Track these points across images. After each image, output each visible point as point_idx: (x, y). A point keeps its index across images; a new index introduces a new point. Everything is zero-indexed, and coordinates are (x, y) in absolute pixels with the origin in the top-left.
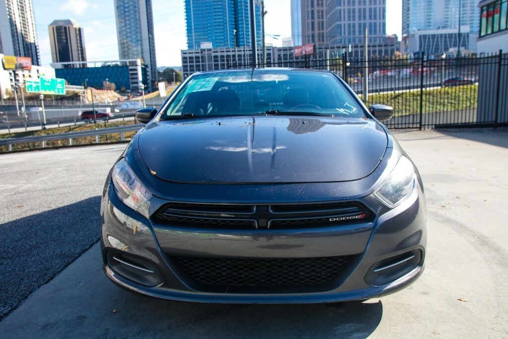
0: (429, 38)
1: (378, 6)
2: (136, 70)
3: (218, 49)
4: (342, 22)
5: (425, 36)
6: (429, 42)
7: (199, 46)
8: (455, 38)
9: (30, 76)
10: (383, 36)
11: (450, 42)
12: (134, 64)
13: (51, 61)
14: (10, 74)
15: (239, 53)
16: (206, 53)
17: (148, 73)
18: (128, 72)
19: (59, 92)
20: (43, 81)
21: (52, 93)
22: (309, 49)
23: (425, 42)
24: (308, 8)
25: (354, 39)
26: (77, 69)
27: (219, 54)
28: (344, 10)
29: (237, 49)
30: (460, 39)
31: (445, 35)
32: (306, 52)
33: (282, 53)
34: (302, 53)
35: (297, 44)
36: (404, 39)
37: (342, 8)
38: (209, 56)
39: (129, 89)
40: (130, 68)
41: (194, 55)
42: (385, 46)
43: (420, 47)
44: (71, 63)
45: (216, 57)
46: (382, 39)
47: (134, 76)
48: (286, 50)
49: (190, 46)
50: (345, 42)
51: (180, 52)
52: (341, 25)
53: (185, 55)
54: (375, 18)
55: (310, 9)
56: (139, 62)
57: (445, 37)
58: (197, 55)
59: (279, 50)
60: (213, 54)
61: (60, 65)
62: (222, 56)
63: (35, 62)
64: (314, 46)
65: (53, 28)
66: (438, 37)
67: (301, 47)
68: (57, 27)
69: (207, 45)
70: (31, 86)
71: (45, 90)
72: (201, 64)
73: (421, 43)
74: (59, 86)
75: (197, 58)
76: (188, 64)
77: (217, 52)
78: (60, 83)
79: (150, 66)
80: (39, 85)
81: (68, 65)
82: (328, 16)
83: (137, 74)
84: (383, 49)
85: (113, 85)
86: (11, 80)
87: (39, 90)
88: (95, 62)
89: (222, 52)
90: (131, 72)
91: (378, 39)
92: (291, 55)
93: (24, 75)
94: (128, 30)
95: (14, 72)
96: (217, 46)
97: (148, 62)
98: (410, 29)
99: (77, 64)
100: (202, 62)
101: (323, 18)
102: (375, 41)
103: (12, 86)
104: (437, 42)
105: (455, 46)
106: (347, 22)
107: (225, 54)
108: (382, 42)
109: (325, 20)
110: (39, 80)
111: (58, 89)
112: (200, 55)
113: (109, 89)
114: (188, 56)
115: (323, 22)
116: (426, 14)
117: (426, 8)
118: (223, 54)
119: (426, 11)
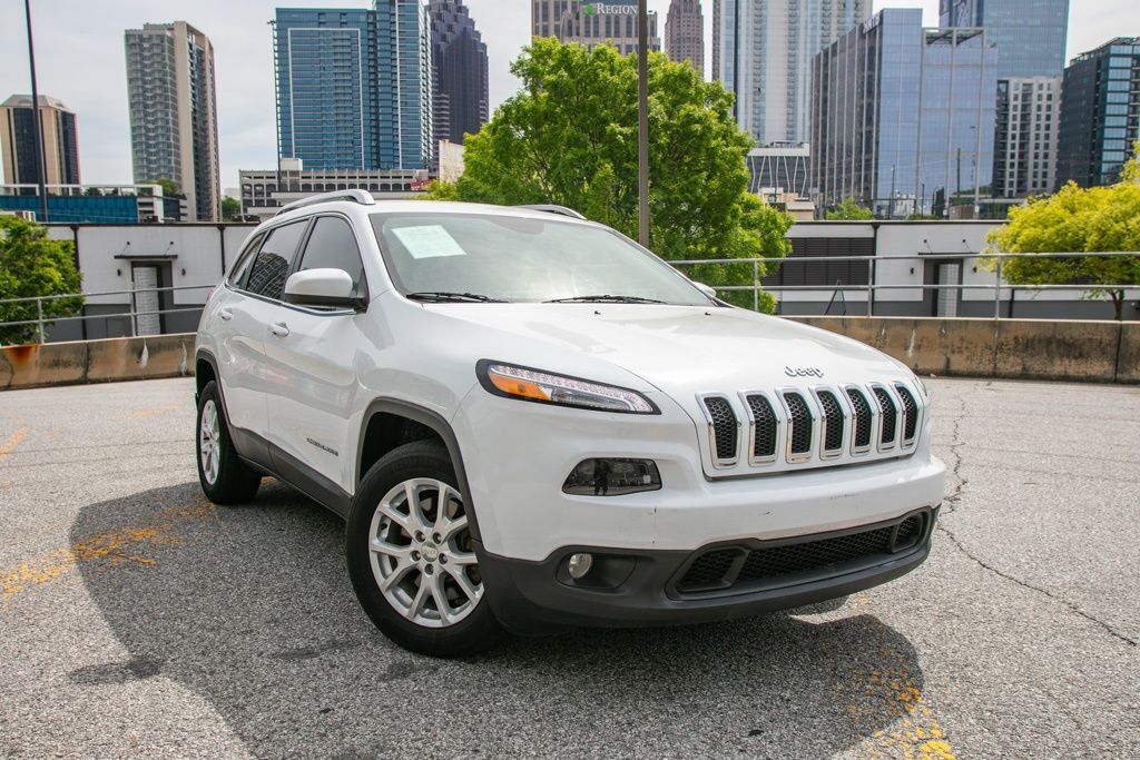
2: (152, 204)
3: (312, 173)
12: (148, 192)
15: (352, 182)
16: (288, 180)
18: (136, 207)
31: (781, 158)
38: (295, 186)
40: (139, 200)
41: (265, 181)
44: (43, 185)
45: (307, 186)
51: (238, 173)
53: (248, 181)
56: (159, 190)
57: (782, 164)
58: (270, 181)
60: (302, 182)
62: (319, 187)
65: (8, 110)
66: (767, 164)
68: (15, 110)
69: (288, 164)
75: (271, 187)
76: (254, 199)
77: (309, 177)
89: (318, 177)
90: (140, 209)
94: (150, 126)
104: (766, 170)
107: (324, 183)
112: (275, 182)
114: (253, 181)
116: (750, 116)
117: (750, 104)
118: (319, 181)
119: (750, 110)
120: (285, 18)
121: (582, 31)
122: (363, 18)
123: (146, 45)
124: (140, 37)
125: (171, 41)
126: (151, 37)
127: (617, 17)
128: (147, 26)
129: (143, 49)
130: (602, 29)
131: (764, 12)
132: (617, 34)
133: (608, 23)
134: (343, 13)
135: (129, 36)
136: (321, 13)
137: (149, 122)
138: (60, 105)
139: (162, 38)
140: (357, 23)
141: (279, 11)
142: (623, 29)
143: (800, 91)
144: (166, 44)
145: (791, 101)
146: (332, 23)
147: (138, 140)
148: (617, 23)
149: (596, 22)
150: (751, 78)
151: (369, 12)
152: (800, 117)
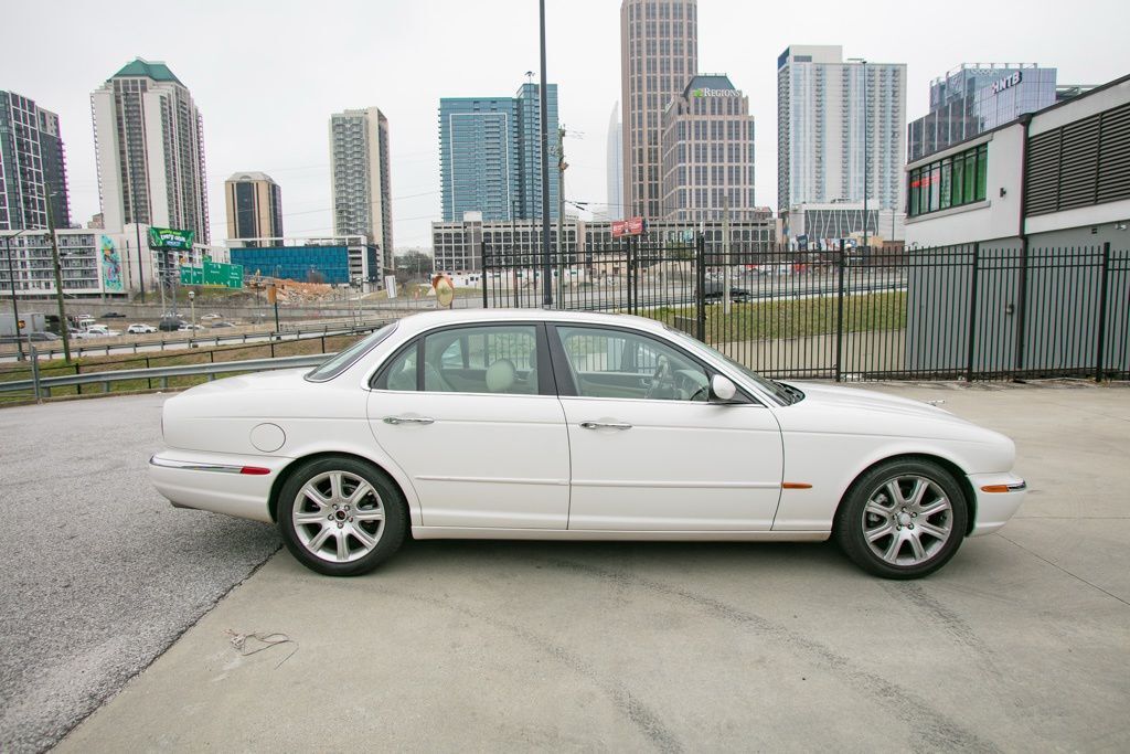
0: (819, 215)
1: (741, 164)
2: (360, 252)
3: (492, 223)
4: (687, 187)
5: (813, 212)
6: (819, 221)
7: (460, 217)
8: (859, 217)
9: (191, 259)
10: (751, 209)
11: (851, 222)
12: (356, 242)
13: (226, 236)
14: (160, 255)
15: (525, 229)
16: (472, 229)
17: (378, 258)
18: (347, 255)
19: (233, 285)
20: (208, 266)
21: (222, 286)
22: (636, 226)
23: (813, 221)
24: (634, 163)
25: (705, 213)
26: (267, 248)
27: (492, 230)
28: (690, 168)
29: (520, 222)
30: (867, 220)
31: (844, 211)
32: (630, 231)
33: (593, 231)
34: (624, 232)
35: (616, 219)
36: (783, 216)
37: (687, 165)
38: (477, 234)
39: (347, 281)
40: (349, 249)
41: (452, 231)
42: (753, 225)
43: (807, 228)
44: (258, 239)
45: (487, 234)
46: (748, 214)
47: (356, 262)
48: (600, 226)
49: (447, 216)
50: (691, 217)
51: (431, 225)
52: (685, 190)
53: (439, 231)
54: (738, 182)
55: (637, 165)
56: (364, 240)
57: (844, 216)
58: (458, 230)
59: (587, 226)
60: (483, 230)
61: (239, 243)
62: (497, 234)
63: (201, 237)
64: (644, 222)
65: (233, 186)
66: (833, 215)
67: (623, 223)
68: (237, 183)
69: (473, 216)
70: (188, 275)
71: (211, 283)
72: (463, 244)
73: (807, 222)
74: (234, 276)
75: (458, 235)
76: (443, 245)
77: (490, 227)
78: (235, 271)
79: (382, 248)
80: (203, 273)
81: (253, 242)
82: (666, 176)
83: (360, 258)
84: (750, 229)
85: (322, 275)
86: (161, 264)
87: (201, 283)
88: (295, 240)
89: (497, 227)
90: (351, 256)
91: (742, 214)
92: (607, 234)
93: (181, 257)
94: (350, 190)
95: (166, 252)
96: (490, 219)
97: (378, 240)
98: (791, 202)
99: (266, 240)
100: (465, 242)
101: (656, 179)
102: (737, 217)
103: (161, 274)
104: (832, 221)
105: (858, 229)
106: (694, 187)
107: (502, 230)
108: (748, 218)
109: (660, 182)
110: (202, 267)
111: (232, 281)
112: (462, 231)
113: (317, 281)
114: (443, 231)
115: (656, 185)
116: (814, 180)
117: (814, 170)
118: (499, 230)
119: (814, 175)
120: (448, 106)
121: (692, 110)
122: (510, 104)
123: (348, 126)
124: (344, 119)
125: (367, 122)
126: (352, 119)
127: (720, 99)
128: (346, 111)
129: (345, 129)
130: (708, 109)
131: (823, 98)
132: (720, 113)
133: (713, 104)
134: (494, 101)
135: (334, 119)
136: (476, 101)
137: (348, 187)
138: (271, 180)
139: (360, 119)
140: (504, 109)
141: (442, 101)
142: (725, 109)
143: (852, 159)
144: (363, 124)
145: (845, 170)
146: (485, 109)
147: (340, 201)
148: (720, 104)
149: (704, 104)
150: (814, 149)
151: (514, 100)
152: (852, 179)
